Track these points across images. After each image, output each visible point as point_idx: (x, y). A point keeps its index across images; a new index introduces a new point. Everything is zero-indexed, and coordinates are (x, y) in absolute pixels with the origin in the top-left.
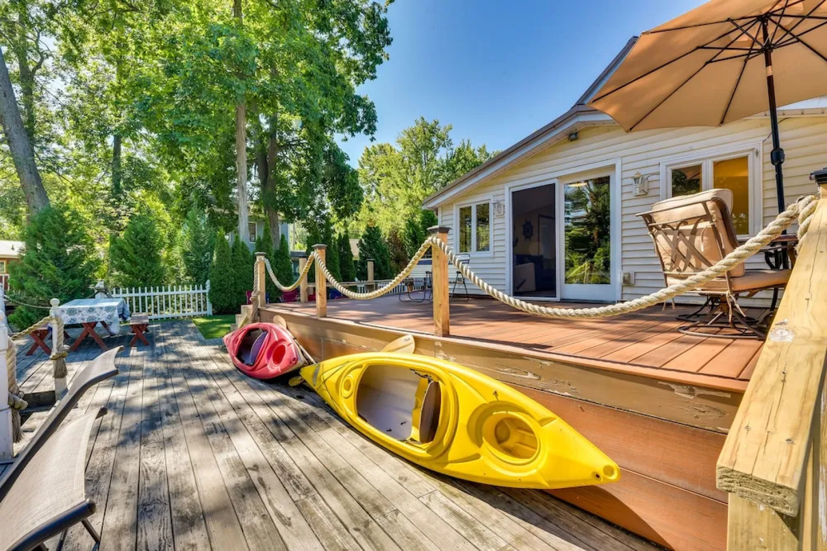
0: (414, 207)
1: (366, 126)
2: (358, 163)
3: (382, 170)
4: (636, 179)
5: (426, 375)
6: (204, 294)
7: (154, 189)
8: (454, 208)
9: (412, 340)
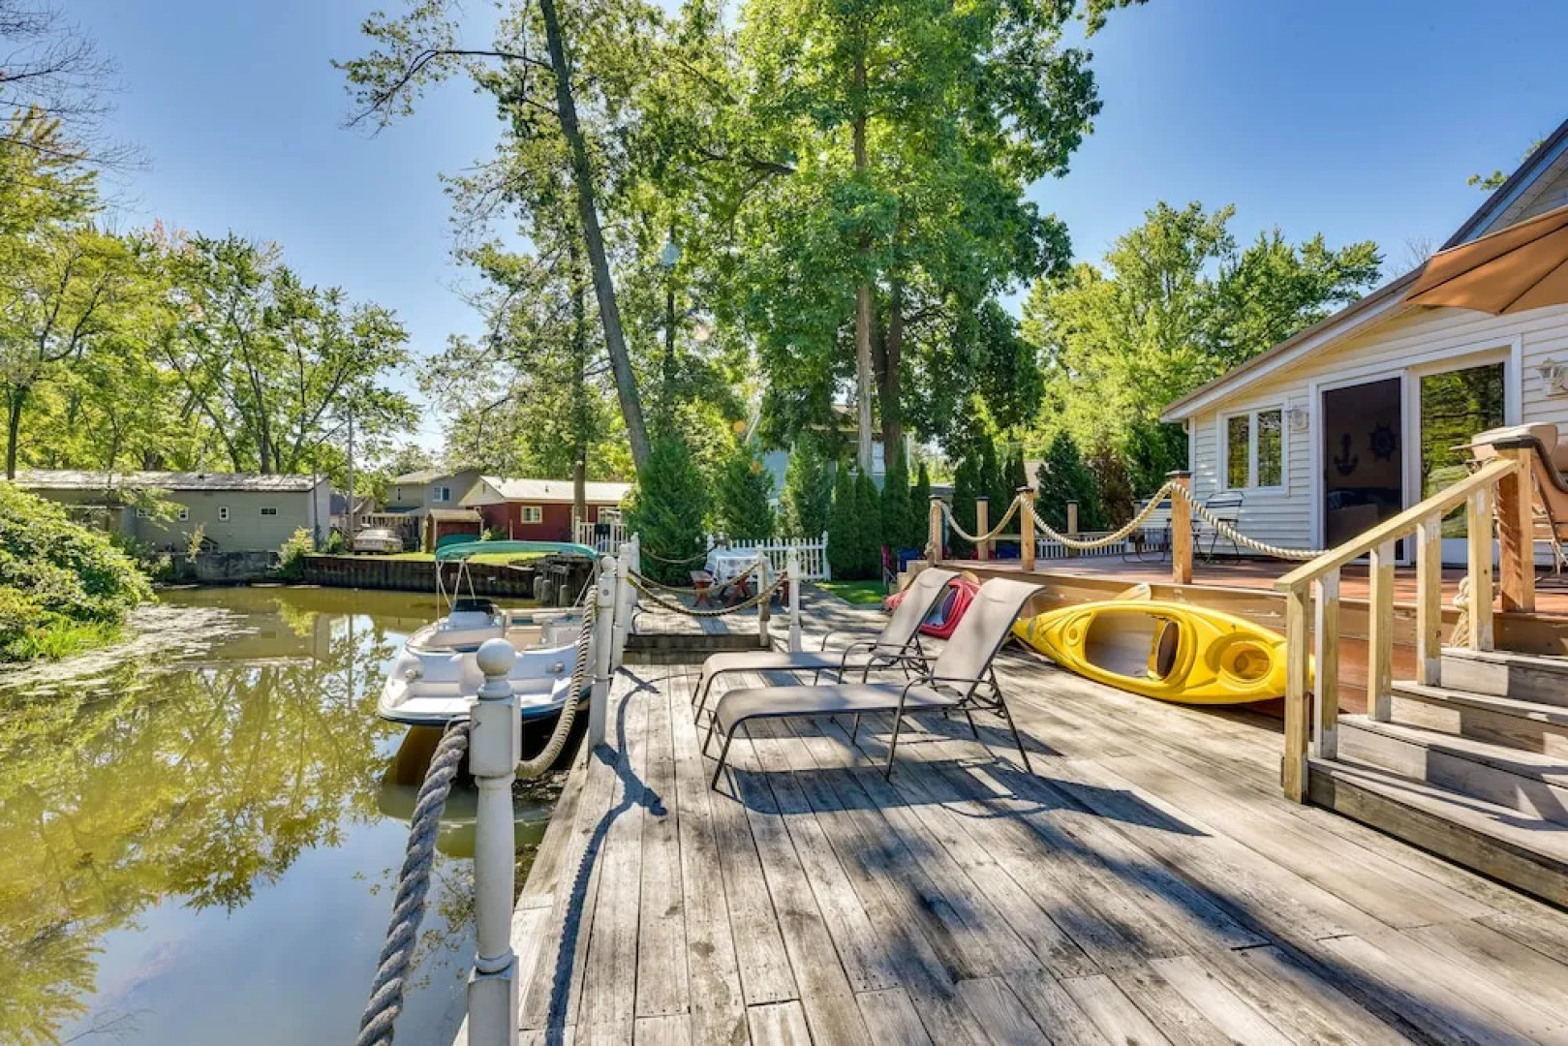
0: (1143, 389)
1: (1051, 264)
2: (1021, 308)
3: (1073, 322)
4: (1546, 371)
5: (1164, 617)
6: (820, 551)
7: (716, 396)
8: (1218, 417)
9: (1148, 589)
